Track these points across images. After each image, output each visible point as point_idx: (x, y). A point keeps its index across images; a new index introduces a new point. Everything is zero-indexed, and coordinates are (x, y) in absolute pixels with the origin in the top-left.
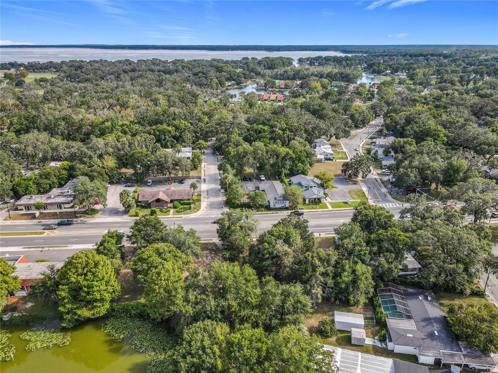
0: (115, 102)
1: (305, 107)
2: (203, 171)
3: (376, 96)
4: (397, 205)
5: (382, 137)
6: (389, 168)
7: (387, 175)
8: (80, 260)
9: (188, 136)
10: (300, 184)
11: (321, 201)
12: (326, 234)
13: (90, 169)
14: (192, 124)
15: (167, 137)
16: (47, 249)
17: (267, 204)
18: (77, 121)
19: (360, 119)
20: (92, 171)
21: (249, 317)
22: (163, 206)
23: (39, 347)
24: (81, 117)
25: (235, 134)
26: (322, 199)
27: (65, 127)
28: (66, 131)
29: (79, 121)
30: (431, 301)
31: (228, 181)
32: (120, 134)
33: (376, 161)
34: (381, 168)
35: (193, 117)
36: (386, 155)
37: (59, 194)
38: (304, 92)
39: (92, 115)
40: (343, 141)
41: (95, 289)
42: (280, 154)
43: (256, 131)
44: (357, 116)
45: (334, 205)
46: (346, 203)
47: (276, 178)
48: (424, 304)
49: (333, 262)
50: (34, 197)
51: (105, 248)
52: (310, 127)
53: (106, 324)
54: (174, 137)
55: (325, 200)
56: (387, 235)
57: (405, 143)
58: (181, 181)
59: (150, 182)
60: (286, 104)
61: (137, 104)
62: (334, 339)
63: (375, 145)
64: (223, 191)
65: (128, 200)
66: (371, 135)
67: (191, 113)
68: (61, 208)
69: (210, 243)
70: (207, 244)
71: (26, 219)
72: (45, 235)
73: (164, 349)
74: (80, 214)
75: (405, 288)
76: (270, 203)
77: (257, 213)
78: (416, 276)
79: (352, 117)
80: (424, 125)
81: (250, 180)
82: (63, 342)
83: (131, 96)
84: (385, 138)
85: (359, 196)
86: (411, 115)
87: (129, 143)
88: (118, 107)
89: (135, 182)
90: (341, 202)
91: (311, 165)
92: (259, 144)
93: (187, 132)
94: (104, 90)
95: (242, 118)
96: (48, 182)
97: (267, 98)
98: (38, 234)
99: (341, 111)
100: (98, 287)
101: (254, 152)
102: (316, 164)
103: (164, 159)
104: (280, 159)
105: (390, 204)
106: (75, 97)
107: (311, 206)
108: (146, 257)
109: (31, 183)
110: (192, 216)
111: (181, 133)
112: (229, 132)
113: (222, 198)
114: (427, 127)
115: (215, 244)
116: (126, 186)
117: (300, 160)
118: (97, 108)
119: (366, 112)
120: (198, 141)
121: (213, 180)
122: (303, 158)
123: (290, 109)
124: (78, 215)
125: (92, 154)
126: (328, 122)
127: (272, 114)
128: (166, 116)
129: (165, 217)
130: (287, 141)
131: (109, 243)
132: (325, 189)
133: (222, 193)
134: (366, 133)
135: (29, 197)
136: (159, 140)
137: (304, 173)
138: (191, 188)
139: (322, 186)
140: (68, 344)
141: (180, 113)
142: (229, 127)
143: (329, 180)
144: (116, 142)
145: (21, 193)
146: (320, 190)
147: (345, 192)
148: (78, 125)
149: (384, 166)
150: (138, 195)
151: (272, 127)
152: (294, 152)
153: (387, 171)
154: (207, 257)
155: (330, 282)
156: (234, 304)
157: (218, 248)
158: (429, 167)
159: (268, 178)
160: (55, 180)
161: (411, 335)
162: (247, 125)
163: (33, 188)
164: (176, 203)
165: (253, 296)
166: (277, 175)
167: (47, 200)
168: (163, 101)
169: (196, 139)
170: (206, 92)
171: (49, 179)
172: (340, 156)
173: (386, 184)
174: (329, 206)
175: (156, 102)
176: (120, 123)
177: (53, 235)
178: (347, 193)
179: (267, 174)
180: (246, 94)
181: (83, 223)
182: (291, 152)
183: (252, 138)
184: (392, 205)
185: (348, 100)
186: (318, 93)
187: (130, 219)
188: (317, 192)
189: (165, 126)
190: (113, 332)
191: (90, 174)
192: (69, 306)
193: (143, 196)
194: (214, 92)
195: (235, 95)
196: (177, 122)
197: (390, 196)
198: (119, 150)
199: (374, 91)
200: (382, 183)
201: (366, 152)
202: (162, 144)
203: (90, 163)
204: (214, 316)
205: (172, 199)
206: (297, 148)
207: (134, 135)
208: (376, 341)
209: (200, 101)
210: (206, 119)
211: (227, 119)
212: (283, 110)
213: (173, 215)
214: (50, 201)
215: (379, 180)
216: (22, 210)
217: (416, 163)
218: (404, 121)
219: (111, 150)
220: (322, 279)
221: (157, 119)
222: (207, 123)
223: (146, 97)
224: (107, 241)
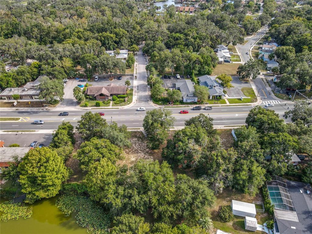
0: (75, 12)
1: (210, 18)
2: (135, 70)
3: (262, 8)
4: (279, 102)
5: (267, 43)
6: (274, 70)
7: (271, 76)
8: (34, 157)
9: (125, 41)
10: (206, 84)
11: (221, 98)
12: (225, 126)
13: (51, 69)
14: (128, 31)
15: (110, 42)
16: (20, 133)
17: (181, 99)
18: (46, 28)
19: (251, 28)
20: (53, 71)
21: (166, 212)
22: (105, 99)
23: (9, 218)
24: (49, 24)
25: (159, 41)
26: (222, 96)
27: (37, 32)
28: (39, 36)
29: (47, 28)
30: (310, 194)
31: (153, 81)
32: (76, 39)
33: (263, 63)
34: (266, 70)
35: (129, 26)
36: (271, 59)
37: (32, 87)
38: (209, 5)
39: (58, 22)
40: (238, 47)
41: (47, 178)
42: (192, 59)
43: (174, 38)
44: (249, 26)
45: (231, 101)
46: (240, 99)
47: (188, 77)
48: (304, 198)
49: (233, 160)
50: (13, 90)
51: (58, 139)
52: (214, 36)
53: (59, 201)
54: (115, 42)
55: (224, 96)
56: (279, 140)
57: (287, 50)
58: (119, 78)
59: (96, 79)
60: (196, 15)
61: (90, 14)
62: (230, 223)
63: (262, 50)
64: (149, 87)
65: (79, 94)
66: (258, 41)
67: (128, 23)
68: (32, 98)
69: (139, 132)
70: (135, 132)
71: (7, 107)
72: (20, 121)
73: (100, 226)
74: (46, 103)
75: (288, 181)
76: (183, 99)
77: (174, 106)
78: (295, 167)
79: (245, 26)
80: (302, 36)
81: (169, 78)
82: (27, 215)
83: (86, 8)
84: (269, 44)
85: (250, 93)
86: (291, 26)
87: (81, 48)
88: (76, 17)
89: (86, 77)
90: (236, 99)
91: (214, 66)
92: (177, 51)
93: (124, 38)
94: (68, 2)
95: (164, 27)
96: (23, 77)
97: (182, 10)
98: (15, 120)
99: (237, 22)
100: (50, 177)
101: (172, 57)
102: (218, 66)
103: (106, 62)
104: (192, 62)
105: (274, 101)
106: (48, 7)
107: (214, 101)
108: (87, 152)
109: (11, 79)
110: (126, 107)
111: (120, 39)
112: (154, 39)
113: (148, 93)
114: (304, 37)
115: (141, 133)
116: (79, 81)
117: (206, 63)
118: (62, 17)
119: (256, 22)
120: (132, 45)
121: (143, 77)
122: (209, 62)
123: (199, 20)
124: (45, 105)
125: (54, 56)
126: (228, 31)
127: (186, 23)
128: (109, 25)
129: (106, 107)
130: (197, 47)
131: (62, 135)
132: (224, 87)
133: (148, 88)
134: (255, 40)
135: (9, 89)
136: (104, 44)
137: (209, 73)
138: (125, 84)
139: (222, 85)
140: (30, 217)
141: (120, 23)
142: (154, 35)
143: (228, 81)
144: (72, 47)
145: (4, 86)
146: (221, 88)
147: (239, 90)
148: (47, 31)
149: (269, 68)
150: (87, 89)
151: (186, 35)
152: (202, 58)
153: (271, 73)
154: (135, 143)
155: (230, 177)
156: (154, 201)
157: (144, 136)
158: (307, 73)
159: (182, 77)
160: (29, 76)
161: (294, 228)
162: (168, 32)
163: (13, 82)
164: (114, 96)
165: (169, 193)
166: (189, 74)
167: (22, 93)
168: (108, 12)
169: (131, 43)
170: (140, 4)
171: (24, 75)
172: (235, 59)
173: (270, 84)
174: (227, 101)
175: (103, 13)
176: (77, 30)
177: (25, 121)
178: (241, 91)
179: (182, 73)
180: (168, 6)
181: (48, 111)
182: (200, 58)
183: (171, 44)
184: (275, 102)
185: (242, 12)
186: (219, 6)
187: (81, 109)
188: (219, 90)
189: (108, 34)
190: (64, 208)
191: (53, 73)
192: (29, 189)
193: (91, 91)
194: (145, 4)
195: (160, 7)
196: (117, 30)
197: (273, 94)
198: (74, 53)
199: (260, 5)
200: (267, 82)
201: (255, 56)
202: (106, 48)
203: (53, 63)
204: (138, 208)
205: (111, 93)
206: (204, 54)
207: (86, 40)
208: (265, 227)
209: (135, 12)
210: (138, 28)
211: (154, 28)
212: (194, 20)
213: (112, 106)
214: (24, 93)
215: (265, 80)
216: (5, 99)
217: (297, 70)
218: (286, 31)
219: (68, 53)
220: (224, 174)
221: (103, 27)
222: (139, 31)
223: (97, 9)
224: (60, 133)
